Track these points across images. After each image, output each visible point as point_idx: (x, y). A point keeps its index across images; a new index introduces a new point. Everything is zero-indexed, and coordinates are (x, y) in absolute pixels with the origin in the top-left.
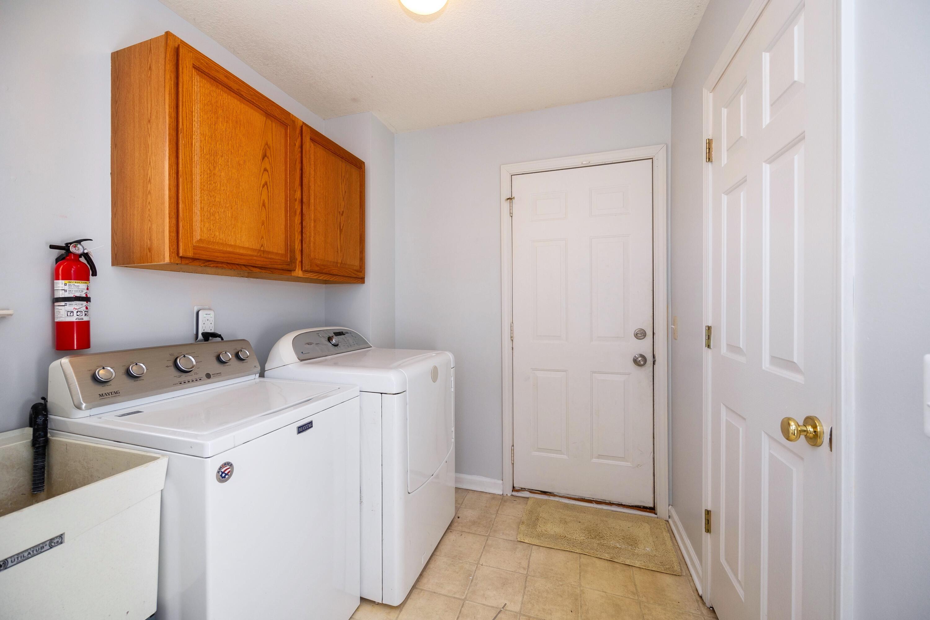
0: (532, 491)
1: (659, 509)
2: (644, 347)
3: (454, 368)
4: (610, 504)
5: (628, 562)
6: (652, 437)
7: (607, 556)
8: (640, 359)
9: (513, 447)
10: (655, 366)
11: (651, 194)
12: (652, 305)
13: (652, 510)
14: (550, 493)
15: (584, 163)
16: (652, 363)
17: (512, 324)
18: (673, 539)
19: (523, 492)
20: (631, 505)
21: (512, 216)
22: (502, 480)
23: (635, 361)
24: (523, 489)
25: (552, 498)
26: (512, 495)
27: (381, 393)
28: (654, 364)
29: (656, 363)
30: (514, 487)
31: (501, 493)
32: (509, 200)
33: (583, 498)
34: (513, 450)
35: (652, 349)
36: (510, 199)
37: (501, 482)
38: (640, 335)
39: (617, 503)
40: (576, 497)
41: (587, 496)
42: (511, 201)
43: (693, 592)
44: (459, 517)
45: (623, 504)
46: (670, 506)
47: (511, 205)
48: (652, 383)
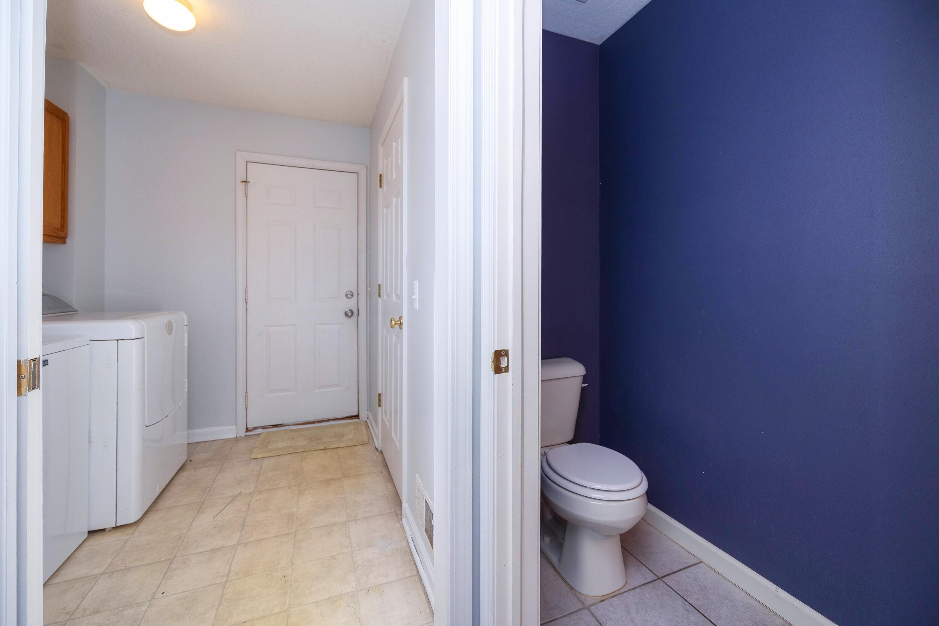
0: (264, 427)
1: (361, 416)
2: (351, 304)
3: (187, 326)
4: (329, 420)
5: (336, 446)
6: (357, 366)
7: (322, 447)
8: (349, 312)
9: (246, 394)
10: (359, 316)
11: (357, 198)
12: (357, 275)
13: (357, 417)
14: (281, 425)
15: (310, 165)
16: (357, 314)
17: (246, 289)
18: (368, 429)
19: (256, 430)
20: (342, 417)
21: (247, 197)
22: (236, 425)
23: (346, 314)
24: (256, 428)
25: (282, 428)
26: (246, 436)
27: (117, 340)
28: (358, 315)
29: (360, 314)
30: (247, 429)
31: (235, 436)
32: (244, 183)
33: (308, 421)
34: (246, 397)
35: (357, 305)
36: (246, 182)
37: (235, 427)
38: (350, 295)
39: (333, 418)
40: (302, 422)
41: (311, 419)
42: (246, 183)
43: (373, 448)
44: (191, 461)
45: (337, 418)
46: (368, 411)
47: (246, 187)
48: (357, 328)
